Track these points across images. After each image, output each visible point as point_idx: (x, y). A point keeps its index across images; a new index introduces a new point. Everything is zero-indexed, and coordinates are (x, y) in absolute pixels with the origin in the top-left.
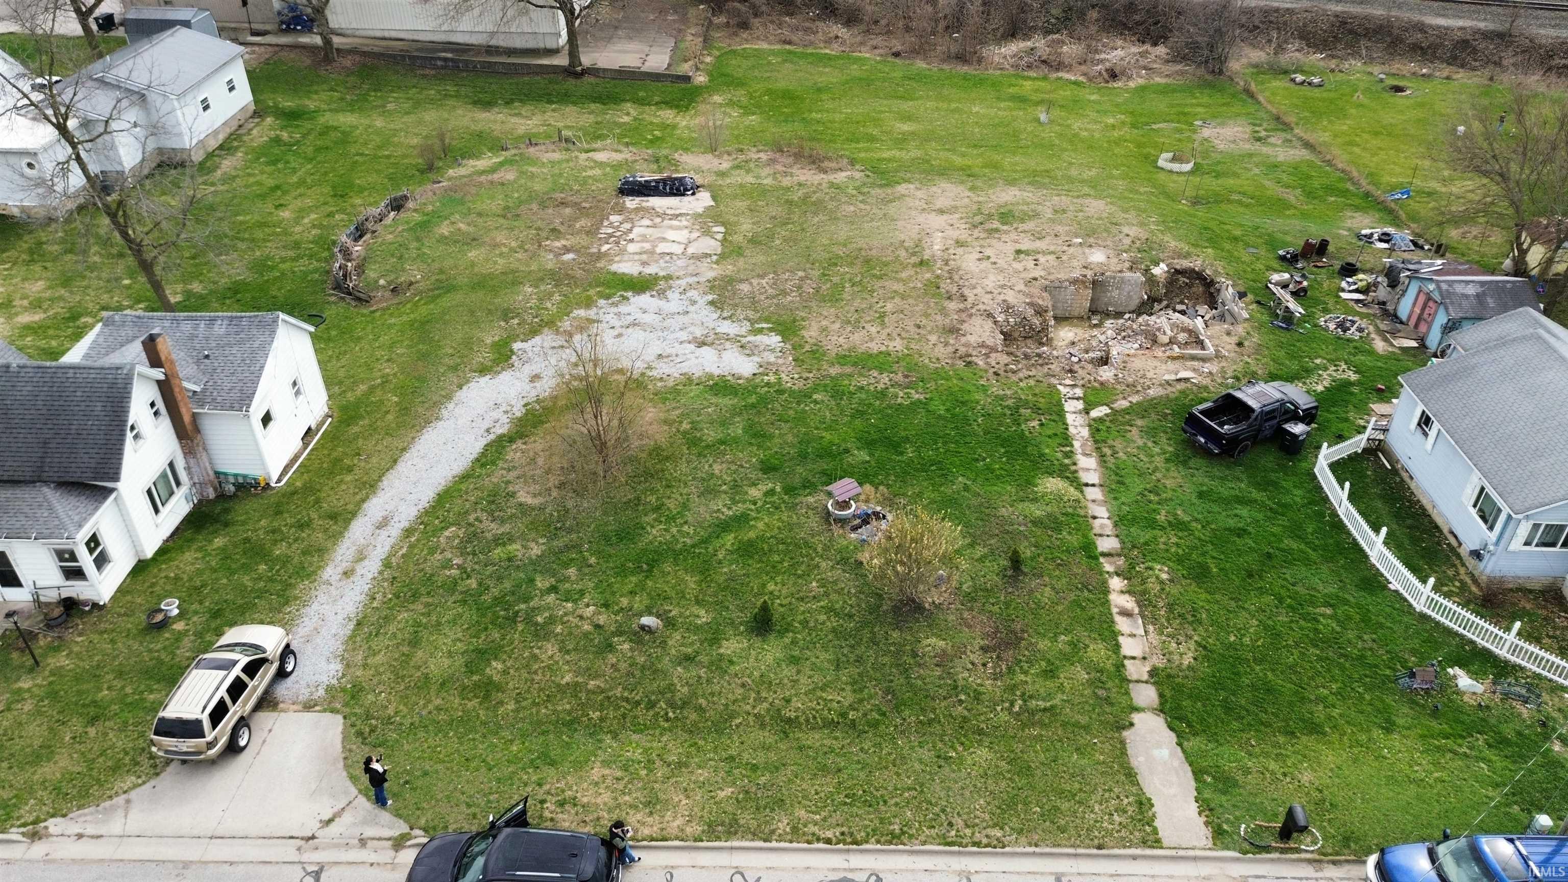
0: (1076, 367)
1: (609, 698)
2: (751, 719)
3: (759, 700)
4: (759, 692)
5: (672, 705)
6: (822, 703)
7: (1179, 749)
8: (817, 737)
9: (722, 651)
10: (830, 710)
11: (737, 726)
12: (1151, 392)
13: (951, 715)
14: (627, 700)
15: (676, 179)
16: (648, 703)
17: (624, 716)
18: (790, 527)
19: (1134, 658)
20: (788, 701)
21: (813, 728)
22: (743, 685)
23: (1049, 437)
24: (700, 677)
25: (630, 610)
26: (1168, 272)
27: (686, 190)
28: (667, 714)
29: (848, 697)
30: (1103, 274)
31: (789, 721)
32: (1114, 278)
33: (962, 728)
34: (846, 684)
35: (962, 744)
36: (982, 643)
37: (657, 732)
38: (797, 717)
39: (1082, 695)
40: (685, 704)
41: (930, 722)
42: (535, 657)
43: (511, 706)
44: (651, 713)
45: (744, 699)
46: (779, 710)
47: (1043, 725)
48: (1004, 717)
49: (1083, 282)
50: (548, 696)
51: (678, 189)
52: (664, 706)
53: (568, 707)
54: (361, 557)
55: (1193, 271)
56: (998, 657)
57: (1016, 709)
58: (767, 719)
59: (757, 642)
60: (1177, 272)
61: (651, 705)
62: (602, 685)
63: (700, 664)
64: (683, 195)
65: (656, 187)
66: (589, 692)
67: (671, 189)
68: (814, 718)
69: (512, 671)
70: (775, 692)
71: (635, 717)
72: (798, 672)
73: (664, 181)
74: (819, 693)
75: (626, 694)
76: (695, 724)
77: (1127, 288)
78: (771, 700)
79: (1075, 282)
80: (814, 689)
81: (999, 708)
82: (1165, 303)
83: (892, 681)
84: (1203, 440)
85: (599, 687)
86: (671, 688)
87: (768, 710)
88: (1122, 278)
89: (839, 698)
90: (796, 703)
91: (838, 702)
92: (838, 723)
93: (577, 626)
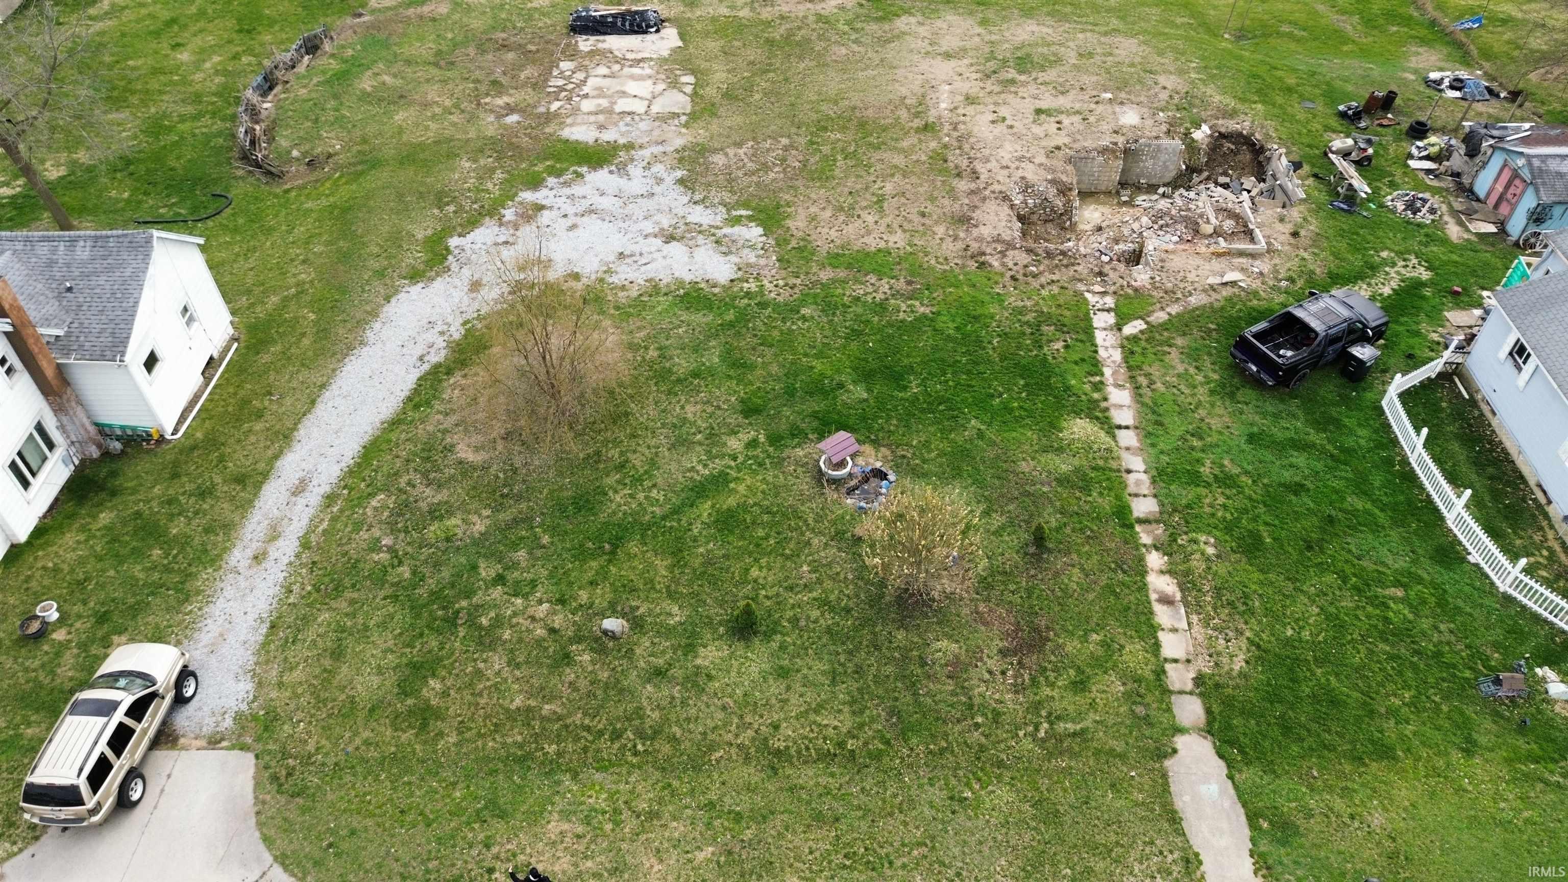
0: (1106, 269)
1: (566, 727)
2: (734, 751)
3: (744, 726)
4: (741, 717)
5: (641, 735)
6: (816, 730)
7: (1229, 783)
8: (811, 773)
9: (699, 661)
10: (825, 739)
11: (718, 761)
12: (1193, 300)
13: (965, 742)
14: (588, 729)
15: (636, 12)
16: (612, 733)
17: (585, 750)
18: (776, 490)
19: (1176, 661)
20: (776, 727)
21: (805, 762)
22: (724, 708)
23: (1076, 363)
24: (673, 698)
25: (590, 607)
26: (1211, 136)
27: (649, 26)
28: (635, 746)
29: (846, 722)
30: (1136, 141)
31: (778, 753)
32: (1150, 146)
33: (978, 759)
34: (844, 703)
35: (979, 780)
36: (1001, 645)
37: (624, 770)
38: (787, 748)
39: (1117, 714)
40: (657, 732)
41: (942, 751)
42: (479, 673)
43: (453, 739)
44: (617, 745)
45: (725, 725)
46: (766, 739)
47: (1074, 755)
48: (1027, 743)
49: (1114, 151)
50: (496, 725)
51: (639, 26)
52: (632, 737)
53: (519, 738)
54: (274, 535)
55: (1240, 134)
56: (1020, 663)
57: (1042, 734)
58: (753, 750)
59: (739, 648)
60: (1222, 136)
61: (617, 735)
62: (559, 710)
63: (672, 680)
64: (645, 32)
65: (614, 24)
66: (543, 718)
67: (631, 25)
68: (807, 748)
69: (452, 692)
70: (761, 716)
71: (598, 751)
72: (788, 688)
73: (623, 15)
74: (812, 716)
75: (587, 722)
76: (668, 759)
77: (1163, 157)
78: (756, 726)
79: (1104, 151)
80: (807, 712)
81: (1021, 733)
82: (1206, 174)
83: (896, 699)
84: (1254, 368)
85: (555, 712)
86: (639, 712)
87: (753, 739)
88: (1159, 146)
89: (836, 723)
90: (786, 731)
91: (835, 728)
92: (835, 755)
93: (528, 630)
